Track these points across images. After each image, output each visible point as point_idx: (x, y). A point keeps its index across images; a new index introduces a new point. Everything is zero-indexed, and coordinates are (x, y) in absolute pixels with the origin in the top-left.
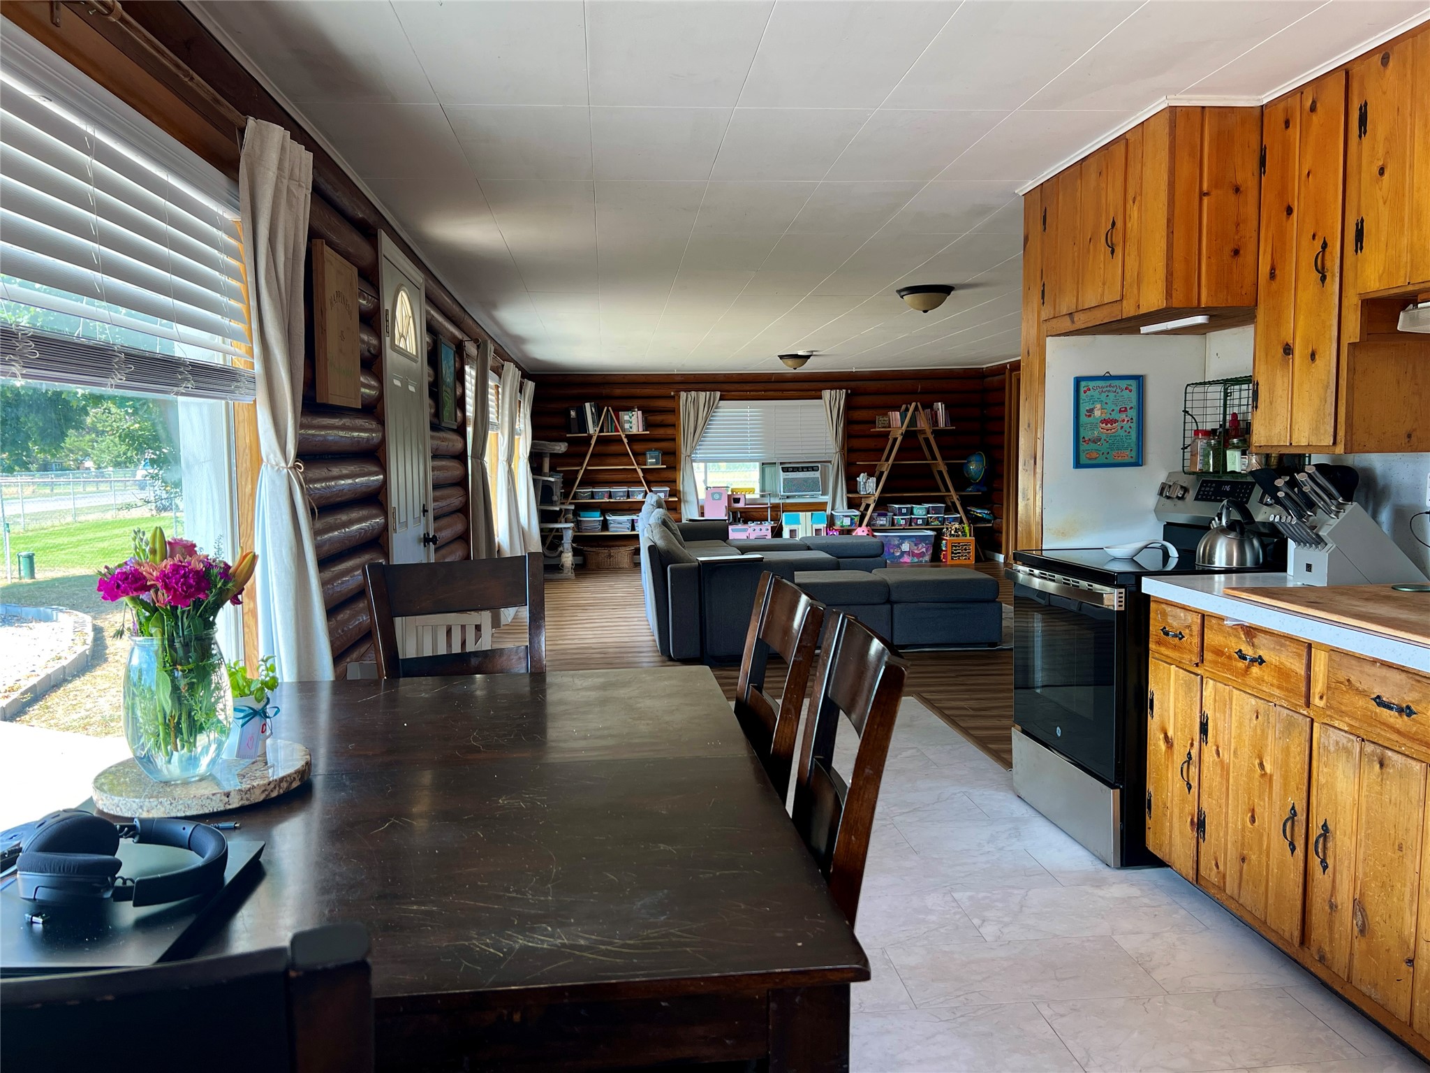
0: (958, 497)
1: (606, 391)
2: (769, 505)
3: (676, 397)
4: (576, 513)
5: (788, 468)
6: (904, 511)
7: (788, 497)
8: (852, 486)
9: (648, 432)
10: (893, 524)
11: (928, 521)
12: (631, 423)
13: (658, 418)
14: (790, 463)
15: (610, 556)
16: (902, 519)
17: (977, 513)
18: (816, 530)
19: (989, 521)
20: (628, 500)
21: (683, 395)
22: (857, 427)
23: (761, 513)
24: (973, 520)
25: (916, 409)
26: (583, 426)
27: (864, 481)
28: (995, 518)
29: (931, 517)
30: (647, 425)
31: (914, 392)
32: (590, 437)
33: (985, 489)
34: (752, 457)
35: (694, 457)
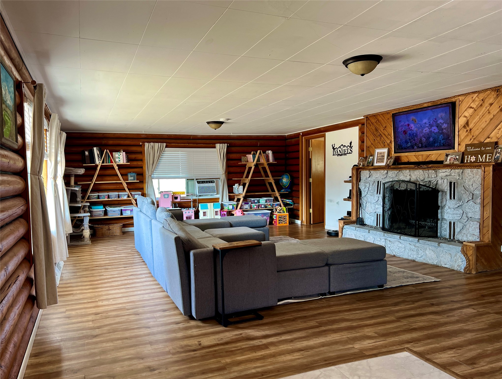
0: (279, 194)
1: (104, 142)
2: (192, 200)
3: (142, 146)
4: (90, 207)
5: (200, 181)
6: (256, 201)
7: (200, 196)
8: (231, 190)
9: (129, 163)
10: (251, 208)
11: (266, 206)
12: (119, 158)
13: (133, 156)
14: (200, 179)
15: (109, 229)
16: (255, 205)
17: (287, 201)
18: (216, 212)
19: (291, 205)
20: (119, 199)
21: (146, 144)
22: (232, 162)
23: (187, 204)
24: (286, 205)
25: (260, 153)
26: (92, 160)
27: (238, 187)
28: (294, 204)
29: (267, 204)
30: (129, 160)
31: (256, 146)
32: (97, 166)
33: (289, 190)
34: (182, 176)
35: (152, 176)
